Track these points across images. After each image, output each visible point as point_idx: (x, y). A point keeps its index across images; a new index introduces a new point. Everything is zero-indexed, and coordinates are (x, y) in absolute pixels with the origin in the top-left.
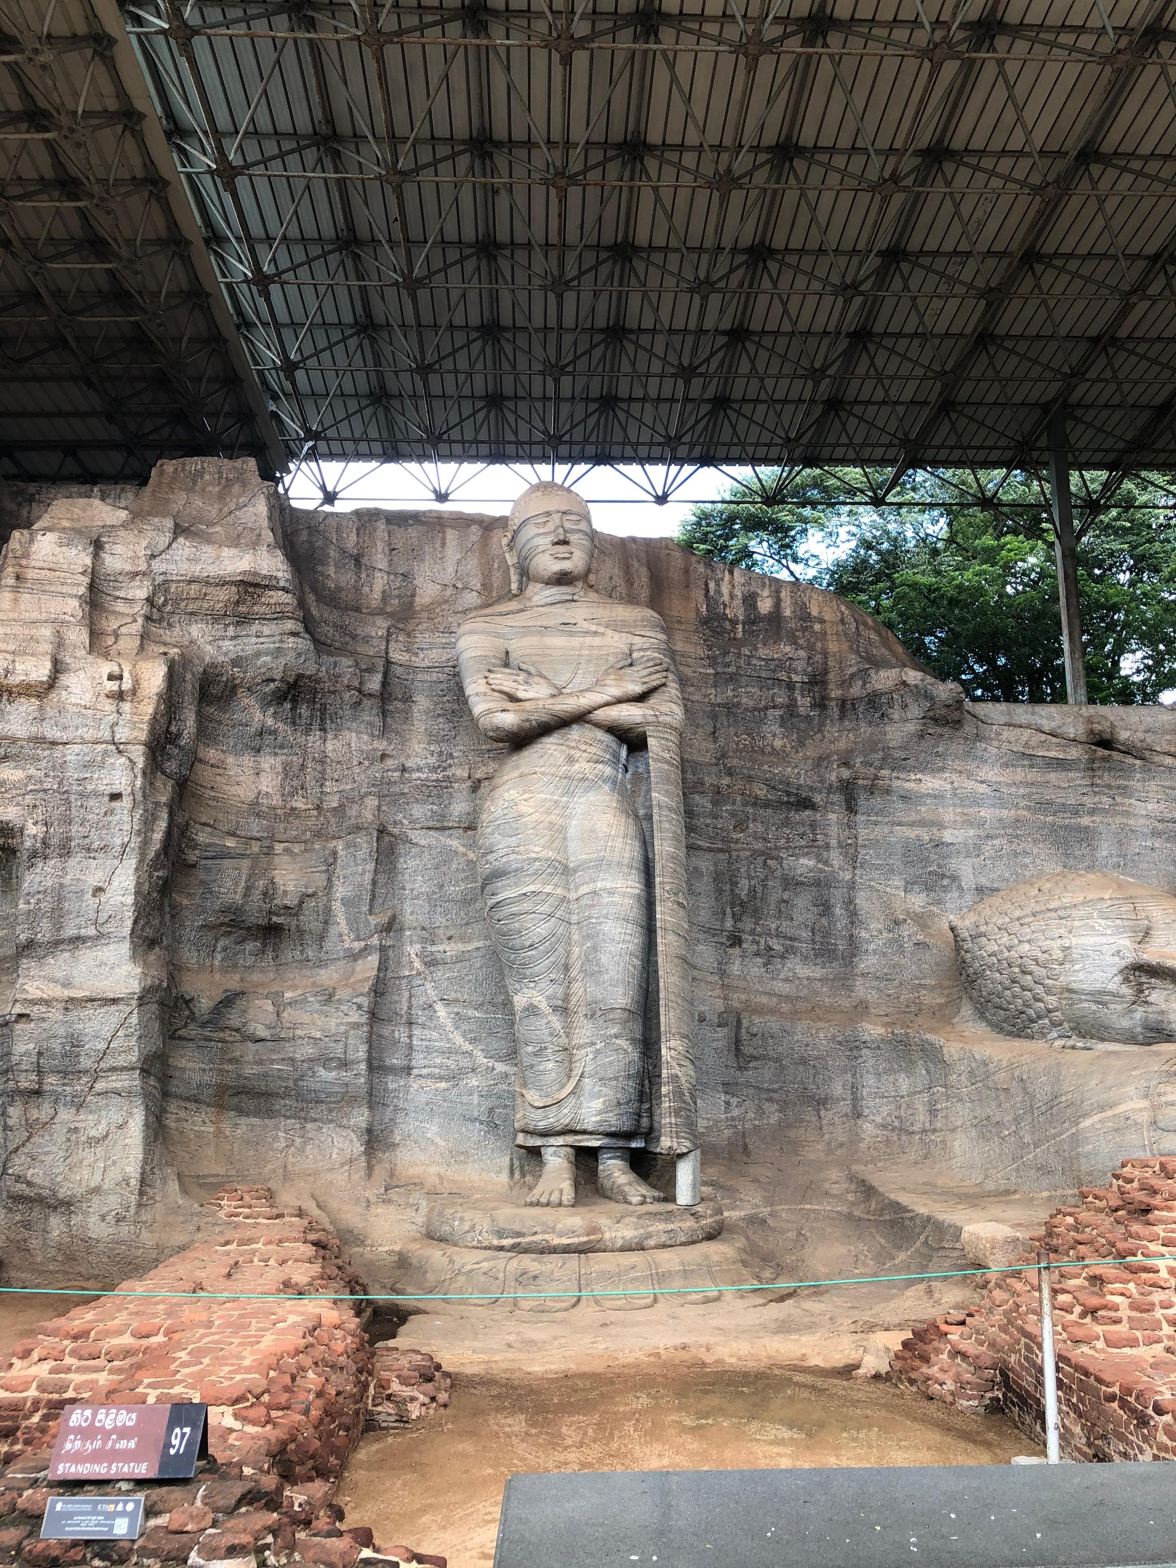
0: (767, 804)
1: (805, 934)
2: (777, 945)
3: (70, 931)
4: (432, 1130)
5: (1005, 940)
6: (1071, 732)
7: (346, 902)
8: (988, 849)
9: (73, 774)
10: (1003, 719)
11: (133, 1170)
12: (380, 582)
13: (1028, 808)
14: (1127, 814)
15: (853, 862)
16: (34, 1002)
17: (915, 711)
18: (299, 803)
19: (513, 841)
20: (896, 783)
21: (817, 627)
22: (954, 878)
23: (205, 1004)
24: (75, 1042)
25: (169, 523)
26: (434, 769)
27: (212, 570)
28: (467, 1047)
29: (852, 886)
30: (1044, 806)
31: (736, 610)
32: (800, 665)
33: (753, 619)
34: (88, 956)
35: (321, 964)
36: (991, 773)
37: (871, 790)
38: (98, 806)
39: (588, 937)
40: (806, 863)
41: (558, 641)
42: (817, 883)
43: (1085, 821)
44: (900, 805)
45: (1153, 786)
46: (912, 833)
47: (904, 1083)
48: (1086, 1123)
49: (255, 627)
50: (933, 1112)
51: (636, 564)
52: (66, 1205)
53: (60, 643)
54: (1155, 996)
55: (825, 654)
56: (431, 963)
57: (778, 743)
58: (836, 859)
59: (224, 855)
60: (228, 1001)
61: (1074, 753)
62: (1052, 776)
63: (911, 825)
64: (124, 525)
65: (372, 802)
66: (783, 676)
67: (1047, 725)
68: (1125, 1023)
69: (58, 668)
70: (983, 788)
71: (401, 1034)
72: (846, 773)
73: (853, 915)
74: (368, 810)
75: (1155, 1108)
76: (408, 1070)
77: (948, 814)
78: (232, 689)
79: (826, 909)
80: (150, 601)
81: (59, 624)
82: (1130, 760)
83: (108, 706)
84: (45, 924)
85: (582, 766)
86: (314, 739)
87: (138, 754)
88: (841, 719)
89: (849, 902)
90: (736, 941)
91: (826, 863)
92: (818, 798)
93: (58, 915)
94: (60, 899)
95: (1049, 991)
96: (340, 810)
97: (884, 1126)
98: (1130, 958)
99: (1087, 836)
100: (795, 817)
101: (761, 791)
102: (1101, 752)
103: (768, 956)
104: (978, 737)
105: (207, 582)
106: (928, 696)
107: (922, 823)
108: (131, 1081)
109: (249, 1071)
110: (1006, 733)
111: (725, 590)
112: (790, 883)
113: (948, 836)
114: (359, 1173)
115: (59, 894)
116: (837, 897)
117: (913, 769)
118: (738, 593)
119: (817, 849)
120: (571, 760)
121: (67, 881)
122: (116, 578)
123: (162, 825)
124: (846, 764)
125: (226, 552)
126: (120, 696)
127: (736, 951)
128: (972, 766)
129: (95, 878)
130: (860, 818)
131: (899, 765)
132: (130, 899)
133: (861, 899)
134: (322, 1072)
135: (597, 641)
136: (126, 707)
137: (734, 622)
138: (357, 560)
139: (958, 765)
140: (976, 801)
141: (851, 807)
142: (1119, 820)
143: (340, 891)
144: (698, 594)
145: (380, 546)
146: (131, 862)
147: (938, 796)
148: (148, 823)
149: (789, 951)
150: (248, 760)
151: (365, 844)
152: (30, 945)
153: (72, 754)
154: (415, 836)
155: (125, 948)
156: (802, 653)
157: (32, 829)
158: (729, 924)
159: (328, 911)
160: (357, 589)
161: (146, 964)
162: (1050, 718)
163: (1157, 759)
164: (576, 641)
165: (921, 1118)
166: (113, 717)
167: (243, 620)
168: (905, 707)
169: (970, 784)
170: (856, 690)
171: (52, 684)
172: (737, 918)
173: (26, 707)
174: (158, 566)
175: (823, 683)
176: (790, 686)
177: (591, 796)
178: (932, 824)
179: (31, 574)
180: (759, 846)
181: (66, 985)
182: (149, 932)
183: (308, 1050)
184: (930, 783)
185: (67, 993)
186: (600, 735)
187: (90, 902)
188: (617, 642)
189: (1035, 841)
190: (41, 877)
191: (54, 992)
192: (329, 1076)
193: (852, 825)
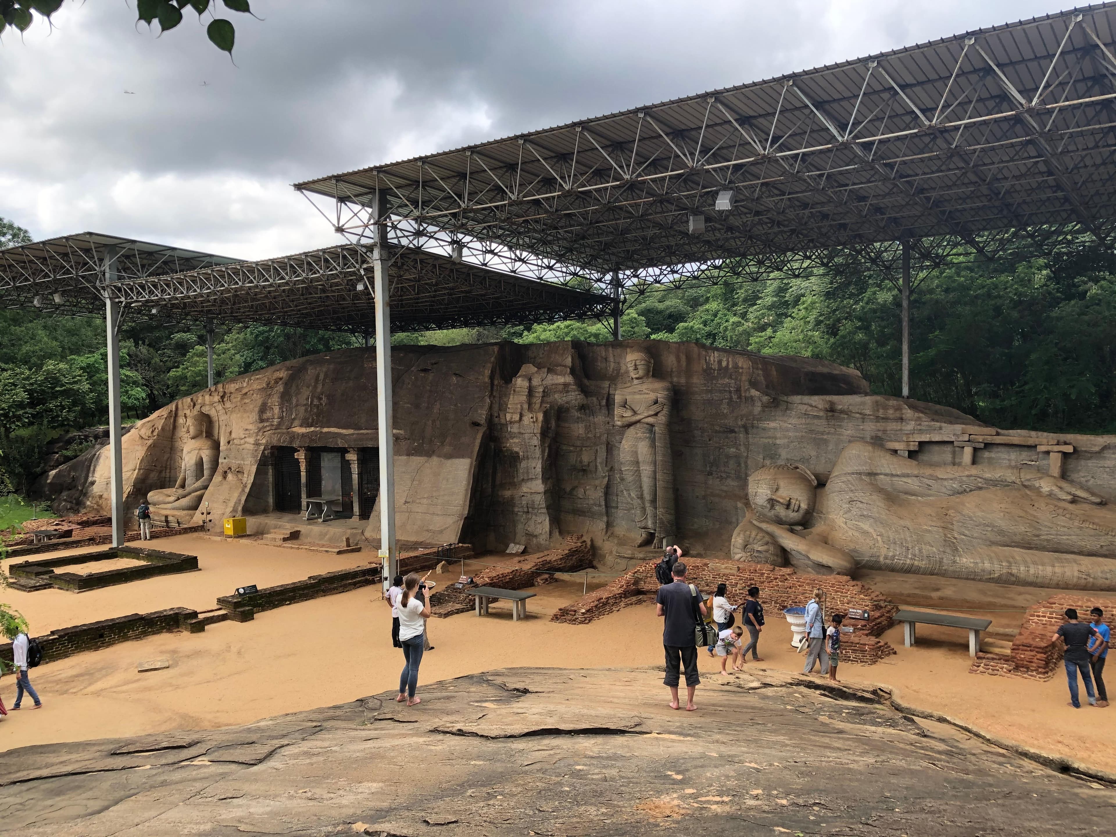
0: (720, 432)
1: (733, 472)
2: (724, 475)
3: (530, 477)
4: (623, 523)
6: (822, 405)
7: (601, 463)
8: (792, 445)
9: (527, 441)
10: (799, 402)
11: (548, 530)
12: (612, 365)
13: (806, 432)
14: (840, 435)
15: (748, 449)
16: (525, 493)
18: (590, 435)
21: (741, 370)
23: (568, 489)
24: (533, 501)
25: (546, 370)
27: (556, 382)
29: (747, 457)
30: (811, 431)
31: (715, 366)
32: (733, 385)
33: (720, 368)
34: (534, 482)
35: (596, 479)
36: (794, 421)
37: (753, 427)
38: (533, 448)
40: (733, 450)
41: (638, 397)
42: (736, 456)
43: (825, 437)
44: (762, 431)
45: (850, 425)
46: (766, 441)
49: (569, 394)
51: (681, 355)
52: (536, 536)
53: (522, 409)
55: (741, 381)
57: (725, 411)
58: (742, 448)
59: (571, 452)
60: (573, 489)
61: (821, 414)
62: (815, 421)
63: (766, 438)
64: (536, 372)
65: (606, 435)
66: (727, 389)
67: (814, 404)
69: (521, 415)
70: (790, 426)
71: (615, 498)
72: (743, 422)
74: (604, 438)
76: (617, 507)
77: (779, 435)
78: (567, 410)
79: (739, 465)
80: (544, 391)
81: (522, 404)
82: (842, 416)
83: (532, 424)
84: (526, 475)
85: (640, 435)
86: (591, 418)
87: (538, 435)
89: (746, 463)
90: (710, 474)
91: (739, 450)
92: (736, 430)
93: (528, 473)
94: (528, 470)
96: (598, 438)
98: (769, 496)
99: (826, 442)
100: (730, 435)
101: (717, 428)
102: (830, 414)
103: (721, 478)
104: (787, 409)
105: (556, 384)
107: (769, 437)
108: (544, 511)
109: (579, 506)
110: (800, 407)
111: (712, 359)
112: (728, 457)
113: (778, 442)
114: (604, 533)
116: (742, 461)
117: (765, 420)
118: (716, 360)
119: (737, 446)
120: (637, 433)
121: (528, 465)
122: (536, 387)
123: (547, 451)
125: (559, 377)
126: (534, 422)
127: (710, 477)
128: (786, 419)
129: (534, 465)
130: (750, 436)
131: (760, 420)
132: (541, 470)
133: (749, 462)
134: (594, 507)
135: (647, 396)
136: (536, 425)
137: (714, 370)
138: (606, 359)
139: (780, 418)
140: (788, 430)
141: (747, 432)
142: (837, 437)
143: (599, 460)
144: (703, 362)
146: (540, 461)
147: (775, 429)
148: (543, 452)
149: (728, 477)
150: (576, 425)
151: (604, 447)
152: (523, 480)
153: (526, 436)
155: (540, 481)
156: (733, 381)
157: (521, 454)
158: (708, 469)
159: (596, 466)
160: (606, 368)
161: (546, 484)
162: (815, 401)
163: (853, 415)
164: (642, 396)
166: (533, 427)
167: (567, 392)
169: (786, 425)
171: (521, 419)
172: (711, 467)
173: (516, 425)
174: (544, 383)
175: (740, 391)
176: (730, 392)
177: (643, 443)
178: (773, 438)
179: (517, 390)
180: (717, 445)
182: (547, 476)
183: (592, 502)
184: (772, 425)
185: (531, 491)
186: (645, 425)
187: (533, 470)
188: (652, 396)
189: (808, 443)
190: (524, 464)
191: (529, 490)
192: (596, 508)
193: (747, 438)
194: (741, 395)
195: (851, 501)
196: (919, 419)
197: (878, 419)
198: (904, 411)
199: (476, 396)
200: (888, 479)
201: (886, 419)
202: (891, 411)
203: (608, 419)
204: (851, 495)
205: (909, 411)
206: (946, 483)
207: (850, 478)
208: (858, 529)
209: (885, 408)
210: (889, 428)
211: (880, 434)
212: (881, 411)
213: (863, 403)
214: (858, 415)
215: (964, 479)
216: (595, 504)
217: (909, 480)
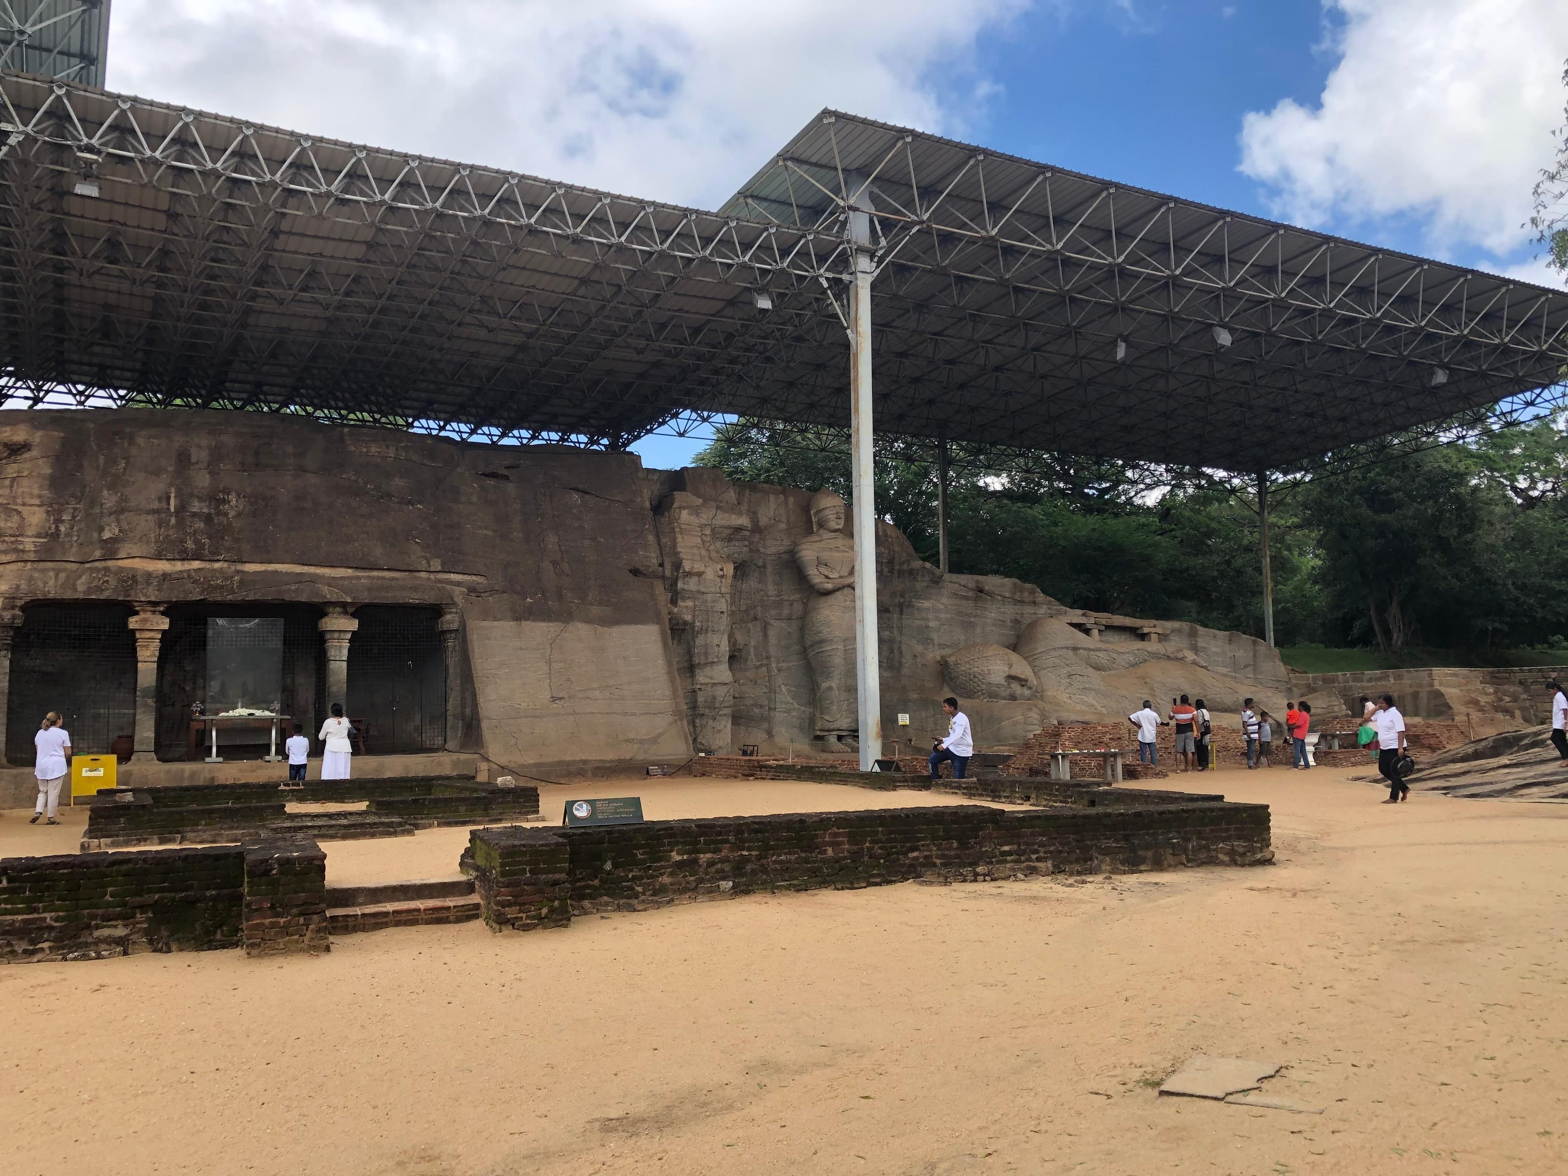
3: (710, 660)
4: (783, 730)
5: (968, 666)
6: (970, 586)
7: (756, 647)
8: (942, 629)
9: (709, 604)
13: (955, 614)
14: (985, 617)
15: (901, 632)
16: (703, 684)
17: (927, 578)
19: (829, 630)
20: (916, 604)
22: (932, 640)
24: (714, 697)
25: (714, 503)
26: (777, 596)
27: (729, 523)
28: (792, 701)
29: (900, 642)
32: (885, 555)
34: (716, 669)
35: (747, 670)
36: (944, 600)
37: (908, 606)
38: (717, 616)
39: (850, 664)
43: (972, 619)
44: (916, 612)
45: (994, 607)
46: (920, 623)
47: (924, 714)
48: (1003, 723)
49: (734, 543)
50: (936, 724)
54: (1013, 686)
55: (894, 551)
56: (779, 670)
58: (895, 631)
61: (971, 594)
62: (963, 602)
63: (920, 619)
64: (703, 505)
67: (964, 583)
68: (1004, 694)
69: (705, 565)
70: (942, 607)
71: (774, 696)
72: (902, 600)
73: (901, 653)
74: (759, 612)
75: (1025, 719)
76: (776, 709)
77: (931, 616)
79: (892, 651)
82: (987, 598)
83: (718, 580)
84: (703, 657)
86: (739, 583)
87: (728, 597)
88: (899, 577)
89: (900, 648)
92: (891, 609)
93: (706, 654)
94: (707, 648)
95: (983, 683)
96: (746, 611)
97: (916, 729)
98: (1007, 674)
99: (973, 625)
102: (980, 594)
104: (944, 587)
105: (726, 527)
106: (933, 573)
107: (923, 619)
108: (728, 712)
110: (950, 585)
113: (931, 624)
115: (706, 646)
116: (896, 646)
117: (922, 599)
120: (845, 601)
121: (708, 641)
124: (902, 596)
125: (733, 516)
126: (722, 577)
128: (940, 598)
129: (716, 642)
130: (904, 616)
131: (919, 597)
132: (728, 649)
133: (903, 647)
134: (755, 709)
136: (723, 580)
139: (936, 597)
140: (940, 611)
141: (901, 613)
142: (983, 619)
145: (746, 500)
146: (727, 635)
147: (928, 609)
151: (759, 625)
152: (699, 664)
153: (709, 597)
154: (772, 622)
155: (727, 666)
157: (697, 623)
159: (749, 651)
162: (965, 580)
163: (996, 597)
164: (842, 554)
165: (931, 726)
166: (719, 584)
168: (923, 576)
169: (938, 604)
170: (905, 567)
173: (695, 580)
178: (926, 619)
179: (684, 527)
181: (711, 678)
182: (733, 661)
183: (750, 702)
184: (926, 604)
185: (713, 681)
187: (716, 649)
189: (957, 627)
190: (700, 641)
191: (707, 680)
192: (757, 710)
193: (901, 619)
194: (893, 569)
195: (1070, 676)
196: (1050, 602)
197: (1017, 602)
198: (1037, 595)
199: (629, 528)
200: (1086, 653)
201: (1022, 602)
202: (1026, 594)
203: (760, 586)
204: (1069, 669)
205: (1042, 595)
206: (1124, 656)
207: (1061, 653)
208: (1083, 703)
209: (1022, 591)
210: (1024, 612)
211: (1018, 617)
212: (1018, 594)
213: (1002, 585)
214: (999, 598)
215: (1136, 652)
216: (755, 705)
217: (1101, 654)
